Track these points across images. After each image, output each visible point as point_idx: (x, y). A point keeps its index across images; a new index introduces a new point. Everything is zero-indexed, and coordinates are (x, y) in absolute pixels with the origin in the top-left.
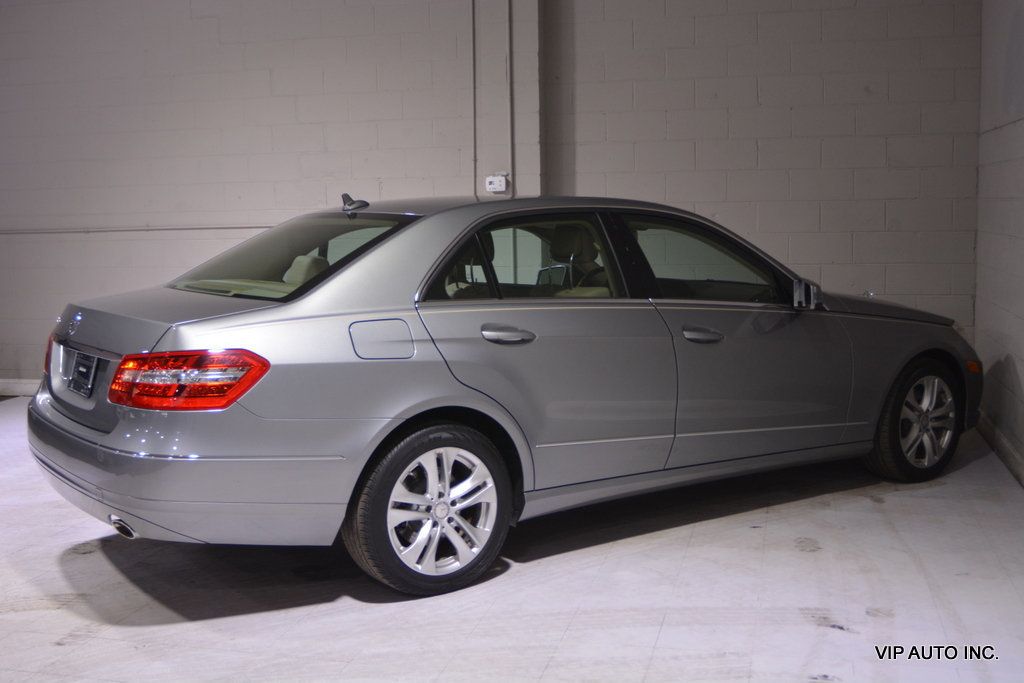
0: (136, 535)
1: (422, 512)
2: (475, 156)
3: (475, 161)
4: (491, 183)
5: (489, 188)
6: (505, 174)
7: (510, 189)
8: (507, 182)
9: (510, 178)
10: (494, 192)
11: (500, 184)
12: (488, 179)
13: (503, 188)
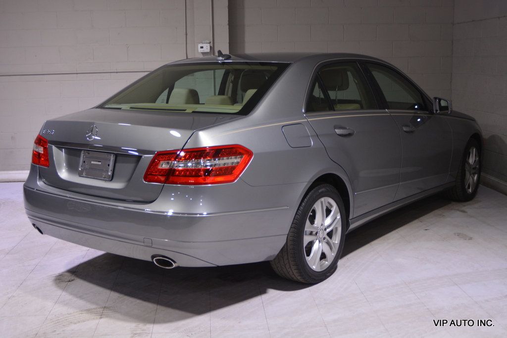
0: (174, 265)
1: (314, 235)
2: (186, 32)
3: (186, 34)
4: (202, 47)
5: (200, 50)
6: (208, 42)
7: (212, 51)
8: (211, 47)
9: (212, 45)
10: (202, 53)
11: (207, 48)
12: (200, 45)
13: (208, 50)
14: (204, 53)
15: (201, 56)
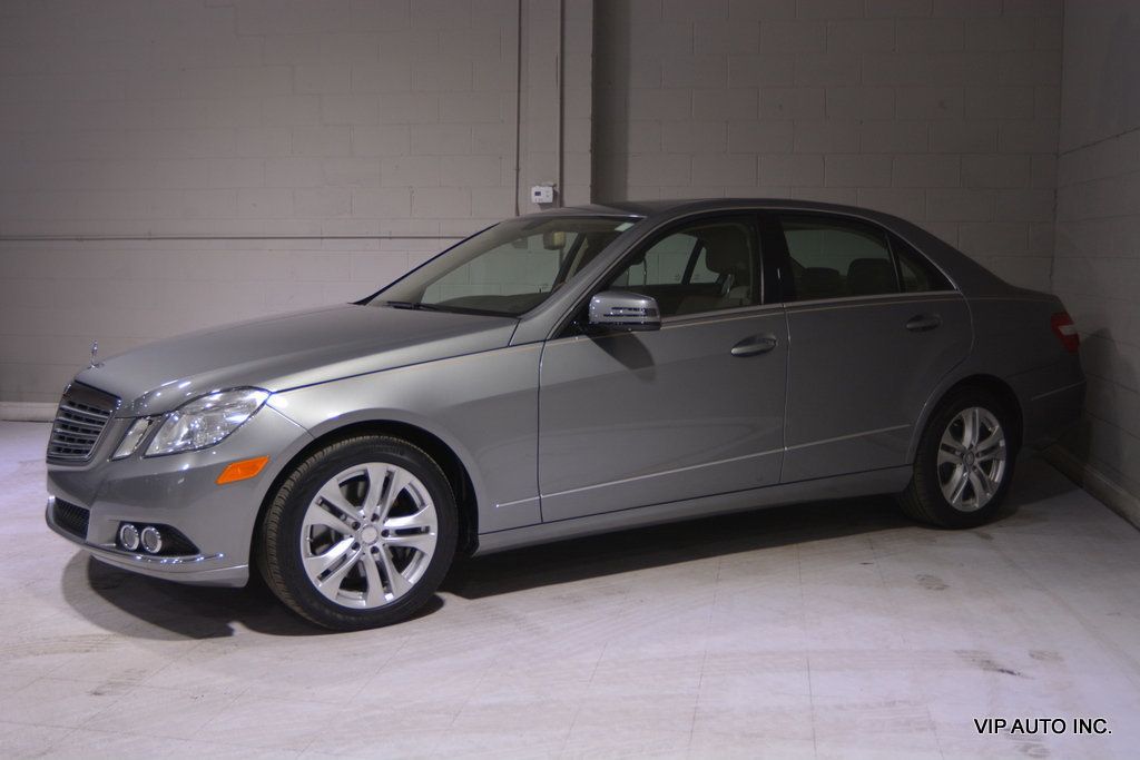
2: (518, 166)
3: (518, 170)
4: (538, 194)
5: (535, 199)
6: (551, 183)
7: (558, 200)
8: (555, 193)
9: (558, 190)
10: (540, 204)
11: (547, 195)
12: (534, 190)
13: (550, 199)
14: (543, 205)
15: (538, 210)
